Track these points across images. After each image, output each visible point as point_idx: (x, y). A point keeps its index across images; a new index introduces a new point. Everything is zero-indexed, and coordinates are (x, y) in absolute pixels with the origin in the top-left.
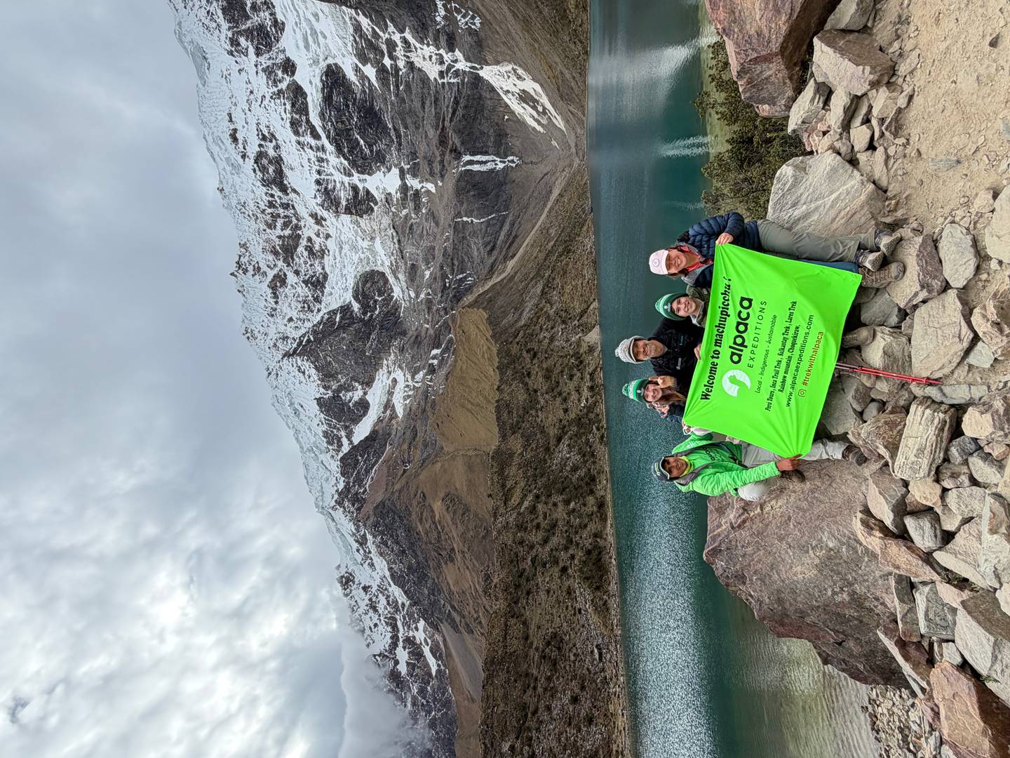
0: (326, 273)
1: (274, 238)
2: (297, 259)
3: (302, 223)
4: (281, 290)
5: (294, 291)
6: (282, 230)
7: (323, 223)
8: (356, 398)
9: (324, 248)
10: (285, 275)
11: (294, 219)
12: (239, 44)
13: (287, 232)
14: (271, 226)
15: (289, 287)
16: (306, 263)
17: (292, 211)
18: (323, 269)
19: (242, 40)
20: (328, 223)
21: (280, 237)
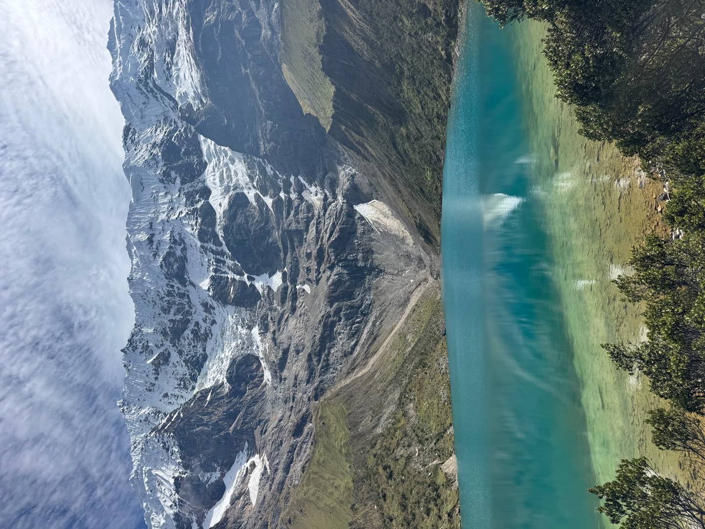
0: (206, 354)
1: (166, 321)
2: (183, 341)
3: (193, 311)
4: (163, 367)
5: (174, 369)
6: (175, 315)
7: (212, 311)
8: (213, 480)
9: (208, 332)
10: (169, 354)
11: (187, 306)
12: (170, 176)
13: (179, 317)
14: (166, 311)
15: (171, 364)
16: (189, 344)
17: (187, 300)
18: (204, 350)
19: (173, 174)
20: (216, 311)
21: (171, 321)
